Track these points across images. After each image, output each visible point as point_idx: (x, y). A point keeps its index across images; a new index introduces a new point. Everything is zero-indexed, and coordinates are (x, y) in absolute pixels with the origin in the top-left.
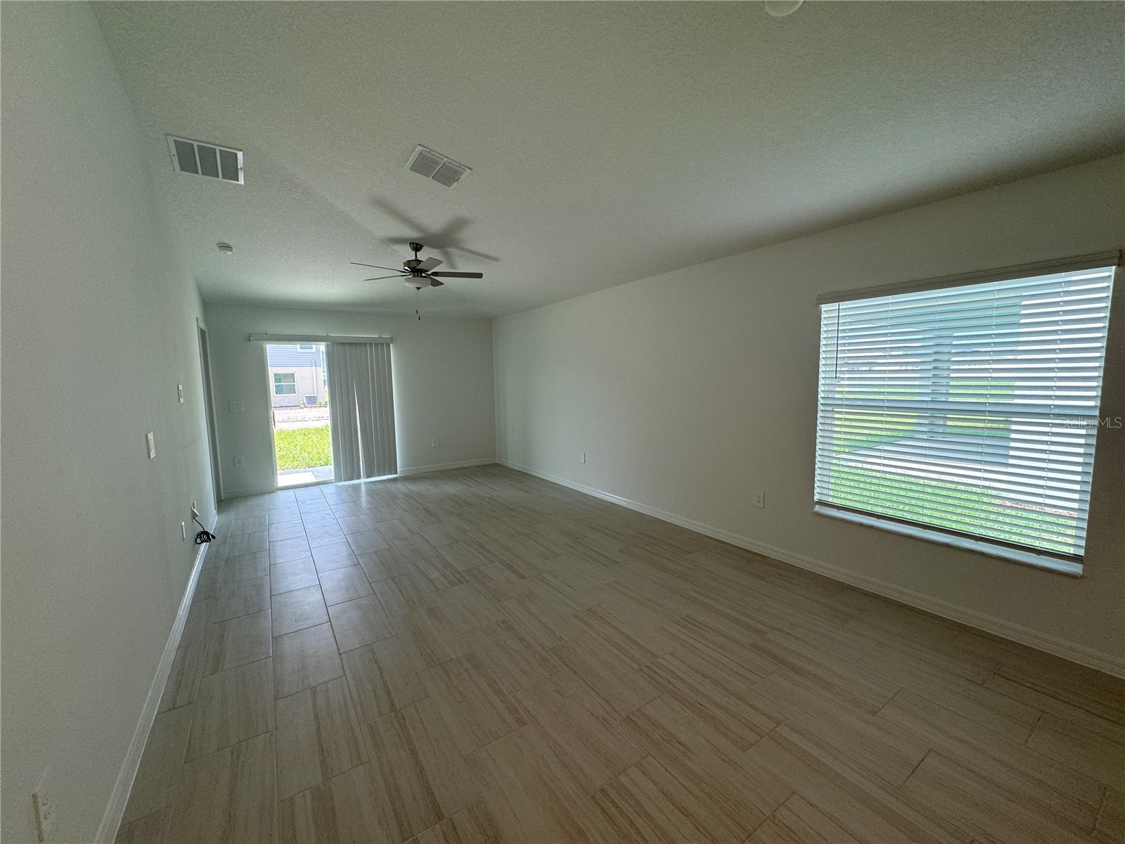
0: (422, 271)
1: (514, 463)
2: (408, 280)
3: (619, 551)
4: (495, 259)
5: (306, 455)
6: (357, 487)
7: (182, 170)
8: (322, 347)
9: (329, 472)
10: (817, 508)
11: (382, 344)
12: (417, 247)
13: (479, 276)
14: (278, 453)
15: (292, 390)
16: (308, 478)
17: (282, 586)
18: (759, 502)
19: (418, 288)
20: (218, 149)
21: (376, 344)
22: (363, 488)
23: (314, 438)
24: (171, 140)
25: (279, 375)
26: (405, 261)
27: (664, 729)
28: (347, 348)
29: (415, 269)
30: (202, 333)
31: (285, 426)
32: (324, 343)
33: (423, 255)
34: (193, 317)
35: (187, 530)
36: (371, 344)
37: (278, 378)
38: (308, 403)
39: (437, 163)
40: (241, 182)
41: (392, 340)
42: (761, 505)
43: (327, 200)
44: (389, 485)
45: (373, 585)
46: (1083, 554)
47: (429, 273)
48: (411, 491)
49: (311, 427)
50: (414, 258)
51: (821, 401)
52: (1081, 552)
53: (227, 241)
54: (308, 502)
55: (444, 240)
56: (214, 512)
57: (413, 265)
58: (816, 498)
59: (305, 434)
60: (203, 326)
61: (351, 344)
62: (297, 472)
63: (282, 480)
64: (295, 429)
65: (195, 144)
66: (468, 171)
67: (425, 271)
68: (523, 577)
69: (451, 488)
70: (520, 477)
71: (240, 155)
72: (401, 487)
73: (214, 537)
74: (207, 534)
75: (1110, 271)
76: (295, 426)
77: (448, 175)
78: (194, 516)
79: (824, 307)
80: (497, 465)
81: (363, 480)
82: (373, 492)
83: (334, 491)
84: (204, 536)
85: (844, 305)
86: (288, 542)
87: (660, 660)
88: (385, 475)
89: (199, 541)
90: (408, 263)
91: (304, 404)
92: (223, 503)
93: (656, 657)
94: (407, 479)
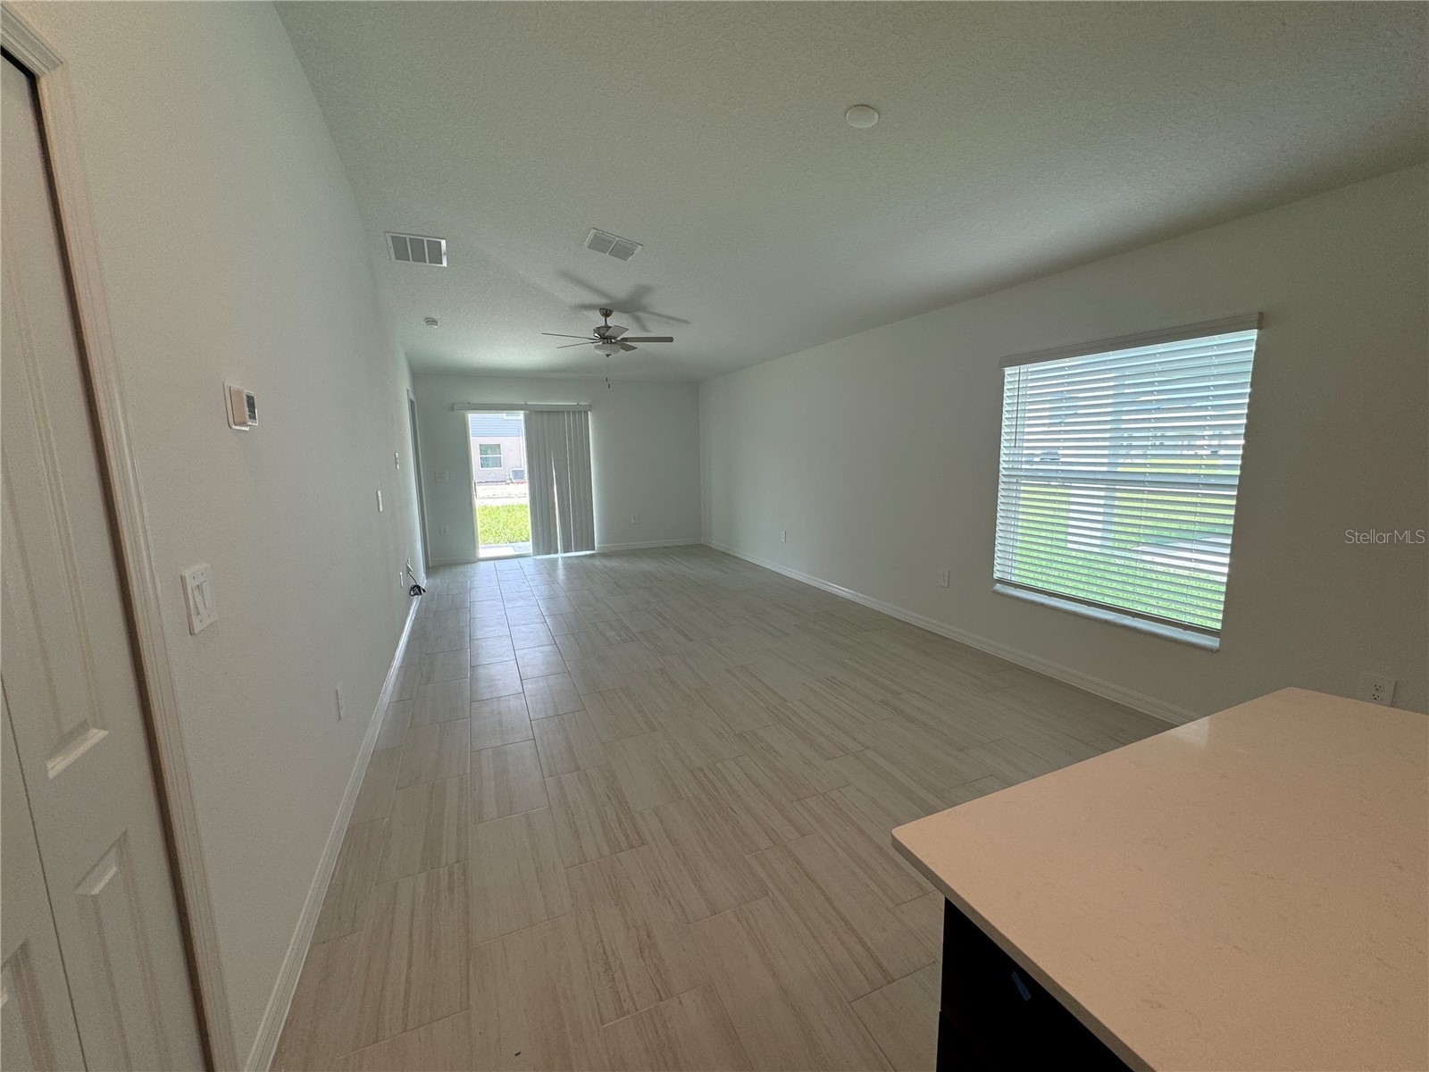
0: (611, 338)
1: (717, 544)
2: (597, 347)
3: (795, 626)
4: (685, 322)
5: (508, 531)
6: (556, 560)
7: (397, 258)
8: (521, 415)
9: (528, 547)
10: (998, 587)
11: (580, 412)
12: (607, 313)
13: (670, 340)
14: (479, 528)
15: (498, 463)
16: (509, 551)
17: (479, 634)
18: (944, 581)
19: (608, 355)
20: (425, 239)
21: (574, 412)
22: (560, 561)
23: (518, 514)
24: (389, 237)
25: (485, 445)
26: (595, 327)
27: (767, 742)
28: (545, 417)
29: (605, 336)
30: (412, 403)
31: (489, 503)
32: (523, 412)
33: (611, 321)
34: (404, 386)
35: (404, 583)
36: (568, 412)
37: (484, 449)
38: (515, 478)
39: (611, 242)
40: (445, 264)
41: (590, 407)
42: (946, 584)
43: (519, 274)
44: (585, 561)
45: (555, 638)
46: (1219, 628)
47: (619, 339)
48: (606, 567)
49: (515, 504)
50: (603, 324)
51: (1003, 472)
52: (1218, 626)
53: (433, 316)
54: (506, 572)
55: (632, 306)
56: (423, 575)
57: (602, 332)
58: (997, 575)
59: (509, 511)
60: (412, 397)
61: (548, 412)
62: (499, 547)
63: (483, 552)
64: (500, 506)
65: (408, 237)
66: (640, 247)
67: (615, 338)
68: (692, 640)
69: (646, 565)
70: (724, 557)
71: (443, 243)
72: (597, 562)
73: (424, 591)
74: (418, 587)
75: (1253, 334)
76: (498, 503)
77: (622, 251)
78: (409, 570)
79: (1008, 371)
80: (702, 545)
81: (560, 555)
82: (569, 566)
83: (532, 563)
84: (417, 589)
85: (1024, 368)
86: (487, 603)
87: (788, 704)
88: (582, 550)
89: (412, 593)
90: (598, 330)
91: (510, 479)
92: (430, 570)
93: (786, 701)
94: (604, 555)
